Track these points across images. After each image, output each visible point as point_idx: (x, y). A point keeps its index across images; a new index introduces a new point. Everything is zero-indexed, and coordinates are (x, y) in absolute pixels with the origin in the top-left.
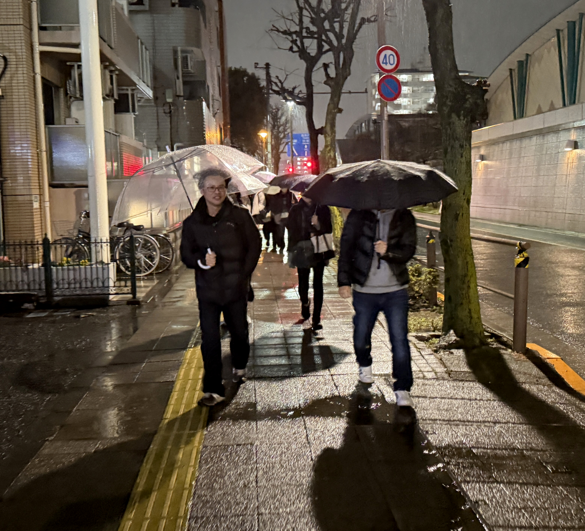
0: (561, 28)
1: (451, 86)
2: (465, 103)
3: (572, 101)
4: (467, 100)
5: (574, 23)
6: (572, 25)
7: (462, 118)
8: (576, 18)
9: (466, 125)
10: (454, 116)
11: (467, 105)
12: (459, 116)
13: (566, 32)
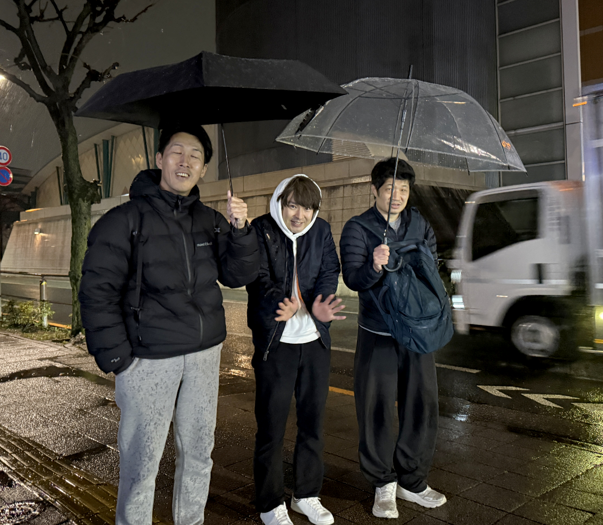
0: (98, 143)
1: (78, 182)
2: (88, 193)
3: (107, 195)
4: (89, 191)
5: (108, 141)
6: (106, 143)
7: (86, 201)
8: (109, 138)
9: (88, 206)
10: (80, 200)
11: (89, 194)
12: (84, 201)
13: (101, 146)
